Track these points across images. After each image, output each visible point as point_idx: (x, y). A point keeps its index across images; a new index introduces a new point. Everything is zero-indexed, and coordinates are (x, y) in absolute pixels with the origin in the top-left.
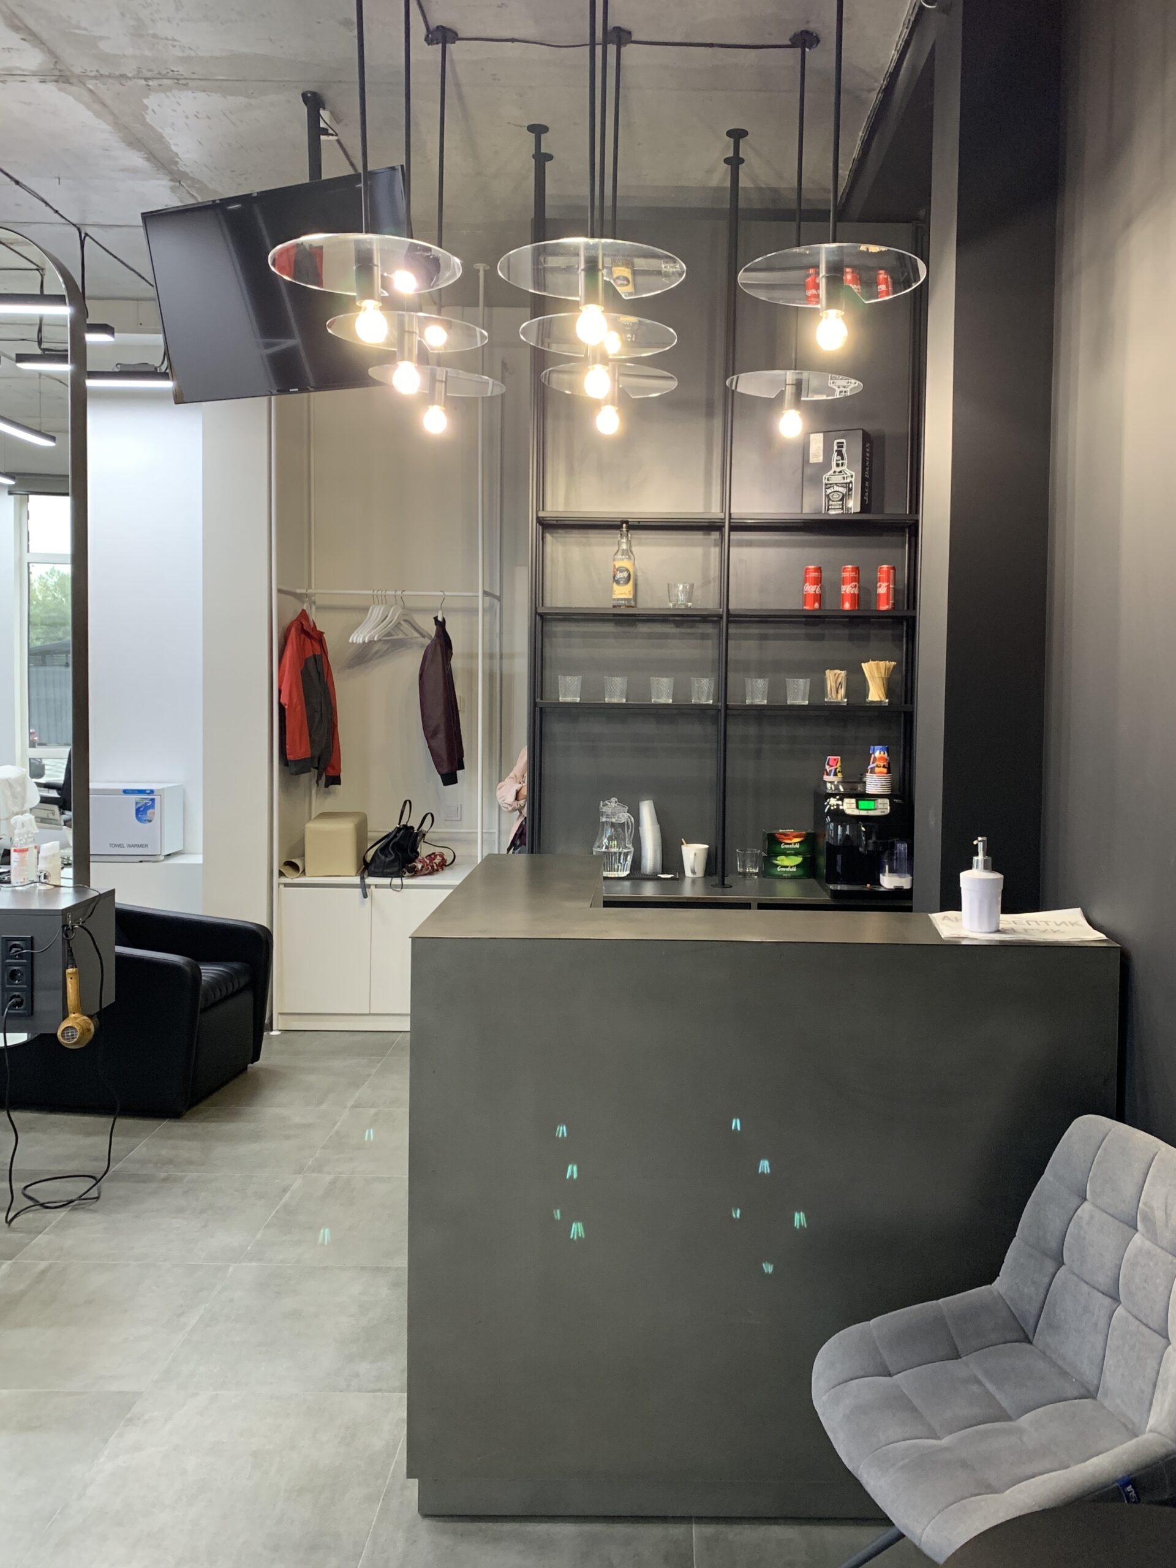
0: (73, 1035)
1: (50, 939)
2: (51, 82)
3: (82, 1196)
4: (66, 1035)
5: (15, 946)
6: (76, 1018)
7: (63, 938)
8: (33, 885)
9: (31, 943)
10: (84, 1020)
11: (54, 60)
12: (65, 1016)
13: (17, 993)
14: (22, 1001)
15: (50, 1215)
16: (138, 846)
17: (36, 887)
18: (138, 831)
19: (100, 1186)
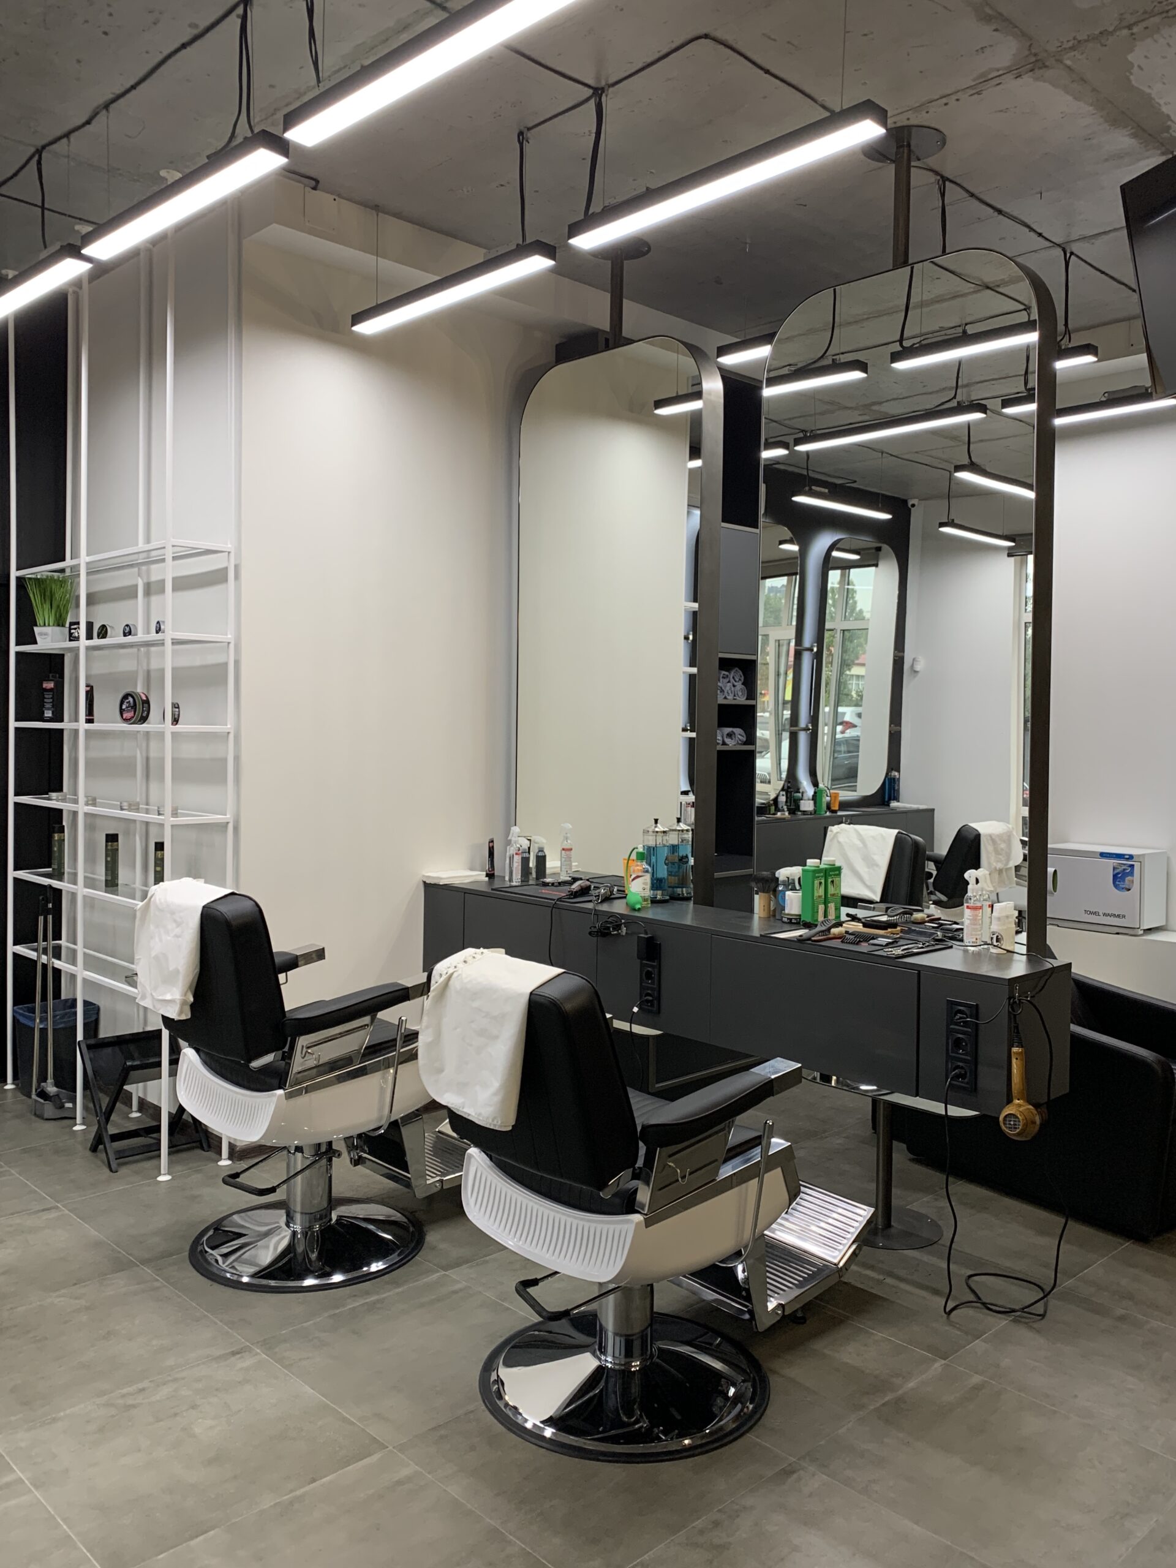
0: (1015, 1125)
1: (996, 1012)
2: (1027, 73)
3: (1026, 1307)
4: (1008, 1122)
5: (960, 1012)
6: (1020, 1106)
7: (1009, 1012)
8: (986, 946)
9: (975, 1011)
10: (1028, 1109)
11: (1028, 44)
12: (1009, 1101)
13: (961, 1064)
14: (966, 1072)
15: (991, 1319)
16: (1114, 915)
17: (988, 949)
18: (1113, 899)
19: (1047, 1300)
